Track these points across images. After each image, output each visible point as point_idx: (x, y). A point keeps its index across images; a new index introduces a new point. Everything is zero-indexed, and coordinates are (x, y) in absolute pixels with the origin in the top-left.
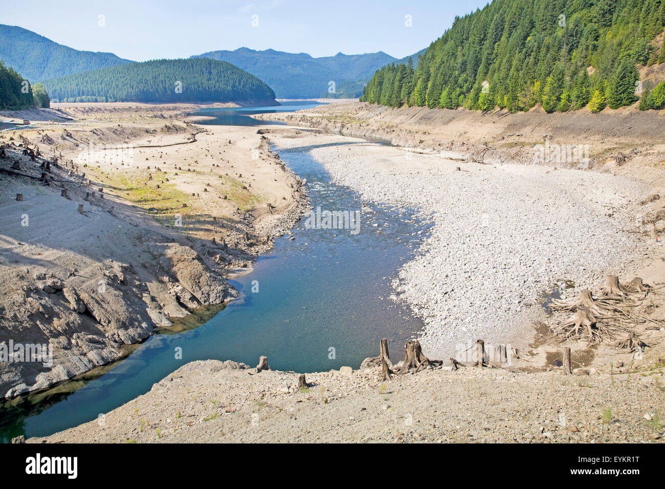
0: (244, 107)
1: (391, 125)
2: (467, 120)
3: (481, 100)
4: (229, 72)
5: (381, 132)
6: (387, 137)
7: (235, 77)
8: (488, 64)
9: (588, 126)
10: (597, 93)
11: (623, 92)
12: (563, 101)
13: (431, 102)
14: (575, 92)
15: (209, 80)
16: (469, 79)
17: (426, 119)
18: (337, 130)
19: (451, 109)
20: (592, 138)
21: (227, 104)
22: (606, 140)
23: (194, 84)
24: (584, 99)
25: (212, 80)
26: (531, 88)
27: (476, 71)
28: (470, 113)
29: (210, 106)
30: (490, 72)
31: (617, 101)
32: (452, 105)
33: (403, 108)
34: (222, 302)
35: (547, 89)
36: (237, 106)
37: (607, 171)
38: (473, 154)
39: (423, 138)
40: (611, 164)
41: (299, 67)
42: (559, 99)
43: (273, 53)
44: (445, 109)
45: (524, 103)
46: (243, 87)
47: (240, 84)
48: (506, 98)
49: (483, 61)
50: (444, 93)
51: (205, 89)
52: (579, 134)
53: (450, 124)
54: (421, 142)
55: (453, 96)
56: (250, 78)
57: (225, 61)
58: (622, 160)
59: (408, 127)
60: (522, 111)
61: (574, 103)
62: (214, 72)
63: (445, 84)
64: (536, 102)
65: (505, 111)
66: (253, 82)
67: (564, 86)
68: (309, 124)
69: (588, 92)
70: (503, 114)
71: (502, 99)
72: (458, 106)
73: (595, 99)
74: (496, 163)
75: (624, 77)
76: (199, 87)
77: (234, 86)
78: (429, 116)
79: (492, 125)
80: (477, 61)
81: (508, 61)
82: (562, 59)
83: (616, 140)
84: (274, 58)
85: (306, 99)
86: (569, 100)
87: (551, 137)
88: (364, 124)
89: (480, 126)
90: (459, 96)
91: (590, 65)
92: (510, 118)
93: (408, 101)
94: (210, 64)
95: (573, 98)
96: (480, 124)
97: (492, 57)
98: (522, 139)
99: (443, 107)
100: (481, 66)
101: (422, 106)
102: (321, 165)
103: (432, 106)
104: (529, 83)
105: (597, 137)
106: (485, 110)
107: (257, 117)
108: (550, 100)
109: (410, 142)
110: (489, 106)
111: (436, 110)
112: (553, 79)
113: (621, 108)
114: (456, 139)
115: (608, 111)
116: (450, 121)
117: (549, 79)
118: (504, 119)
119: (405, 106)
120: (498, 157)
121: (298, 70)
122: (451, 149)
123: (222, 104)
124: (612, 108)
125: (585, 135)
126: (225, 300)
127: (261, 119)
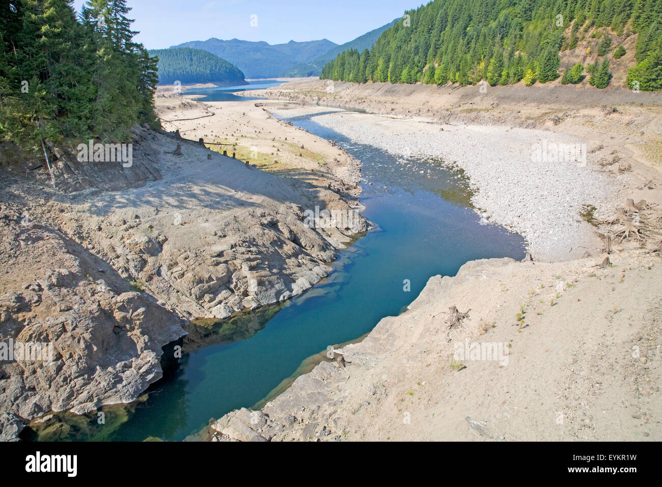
0: (221, 86)
1: (360, 97)
2: (426, 92)
3: (436, 77)
4: (207, 58)
5: (353, 103)
6: (361, 107)
7: (212, 62)
8: (436, 49)
9: (524, 96)
10: (530, 71)
11: (549, 71)
12: (503, 77)
13: (394, 78)
14: (512, 71)
15: (191, 65)
16: (422, 60)
17: (389, 92)
18: (315, 102)
19: (411, 83)
20: (530, 105)
21: (207, 85)
22: (540, 106)
23: (179, 69)
24: (519, 75)
25: (194, 65)
26: (478, 67)
27: (427, 53)
28: (427, 86)
29: (194, 87)
30: (438, 55)
31: (545, 77)
32: (411, 81)
33: (368, 83)
34: (367, 230)
35: (490, 68)
36: (215, 86)
37: (547, 129)
38: (441, 118)
39: (394, 106)
40: (550, 124)
41: (259, 53)
42: (500, 76)
43: (237, 42)
44: (405, 84)
45: (473, 79)
46: (219, 70)
47: (216, 68)
48: (457, 74)
49: (432, 46)
50: (405, 72)
51: (188, 73)
52: (520, 102)
53: (412, 95)
54: (393, 110)
55: (413, 73)
56: (224, 63)
57: (203, 49)
58: (557, 121)
59: (377, 99)
60: (471, 84)
61: (511, 79)
62: (194, 58)
63: (405, 64)
64: (482, 78)
65: (457, 84)
66: (227, 66)
67: (504, 65)
68: (288, 99)
69: (522, 71)
70: (455, 88)
71: (454, 75)
72: (416, 81)
73: (529, 76)
74: (461, 126)
75: (549, 59)
76: (183, 71)
77: (211, 70)
78: (393, 89)
79: (448, 96)
80: (427, 46)
81: (453, 46)
82: (497, 45)
83: (548, 106)
84: (238, 46)
85: (266, 78)
86: (508, 76)
87: (498, 105)
88: (337, 97)
89: (438, 97)
90: (417, 73)
91: (518, 50)
92: (462, 90)
93: (372, 78)
94: (191, 53)
95: (511, 75)
96: (438, 95)
97: (439, 43)
98: (475, 107)
99: (404, 83)
100: (431, 50)
101: (385, 82)
102: (331, 129)
103: (394, 82)
104: (476, 63)
105: (533, 104)
106: (439, 84)
107: (239, 94)
108: (494, 76)
109: (382, 110)
110: (443, 82)
111: (398, 84)
112: (495, 60)
113: (547, 83)
114: (421, 107)
115: (538, 84)
116: (411, 93)
117: (492, 61)
118: (457, 91)
119: (370, 82)
120: (461, 120)
121: (258, 55)
122: (419, 115)
123: (203, 85)
124: (541, 82)
125: (524, 103)
126: (368, 229)
127: (243, 96)
